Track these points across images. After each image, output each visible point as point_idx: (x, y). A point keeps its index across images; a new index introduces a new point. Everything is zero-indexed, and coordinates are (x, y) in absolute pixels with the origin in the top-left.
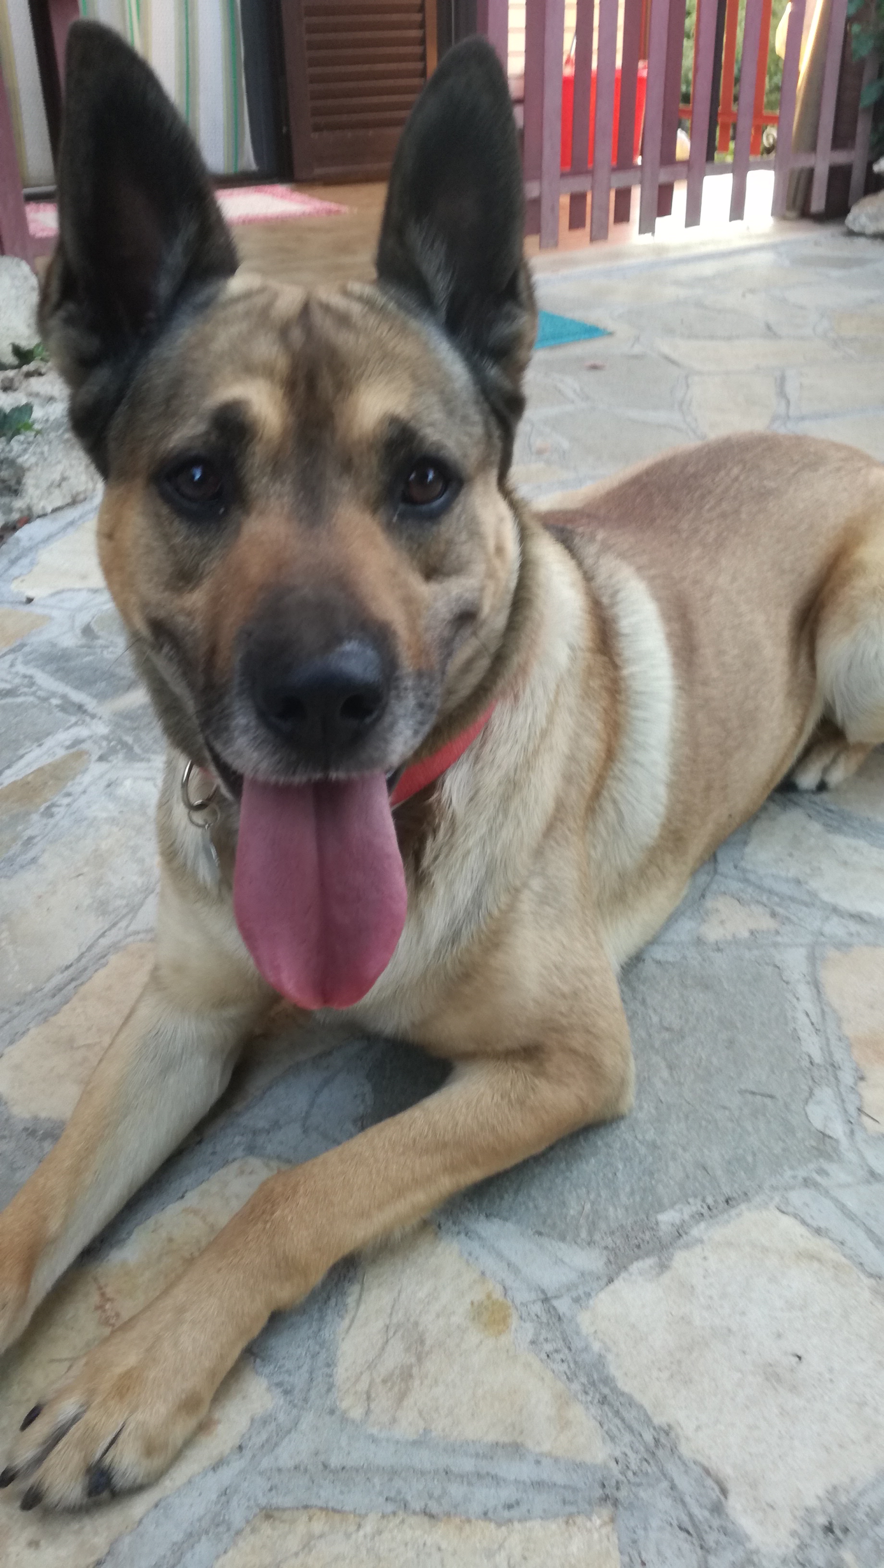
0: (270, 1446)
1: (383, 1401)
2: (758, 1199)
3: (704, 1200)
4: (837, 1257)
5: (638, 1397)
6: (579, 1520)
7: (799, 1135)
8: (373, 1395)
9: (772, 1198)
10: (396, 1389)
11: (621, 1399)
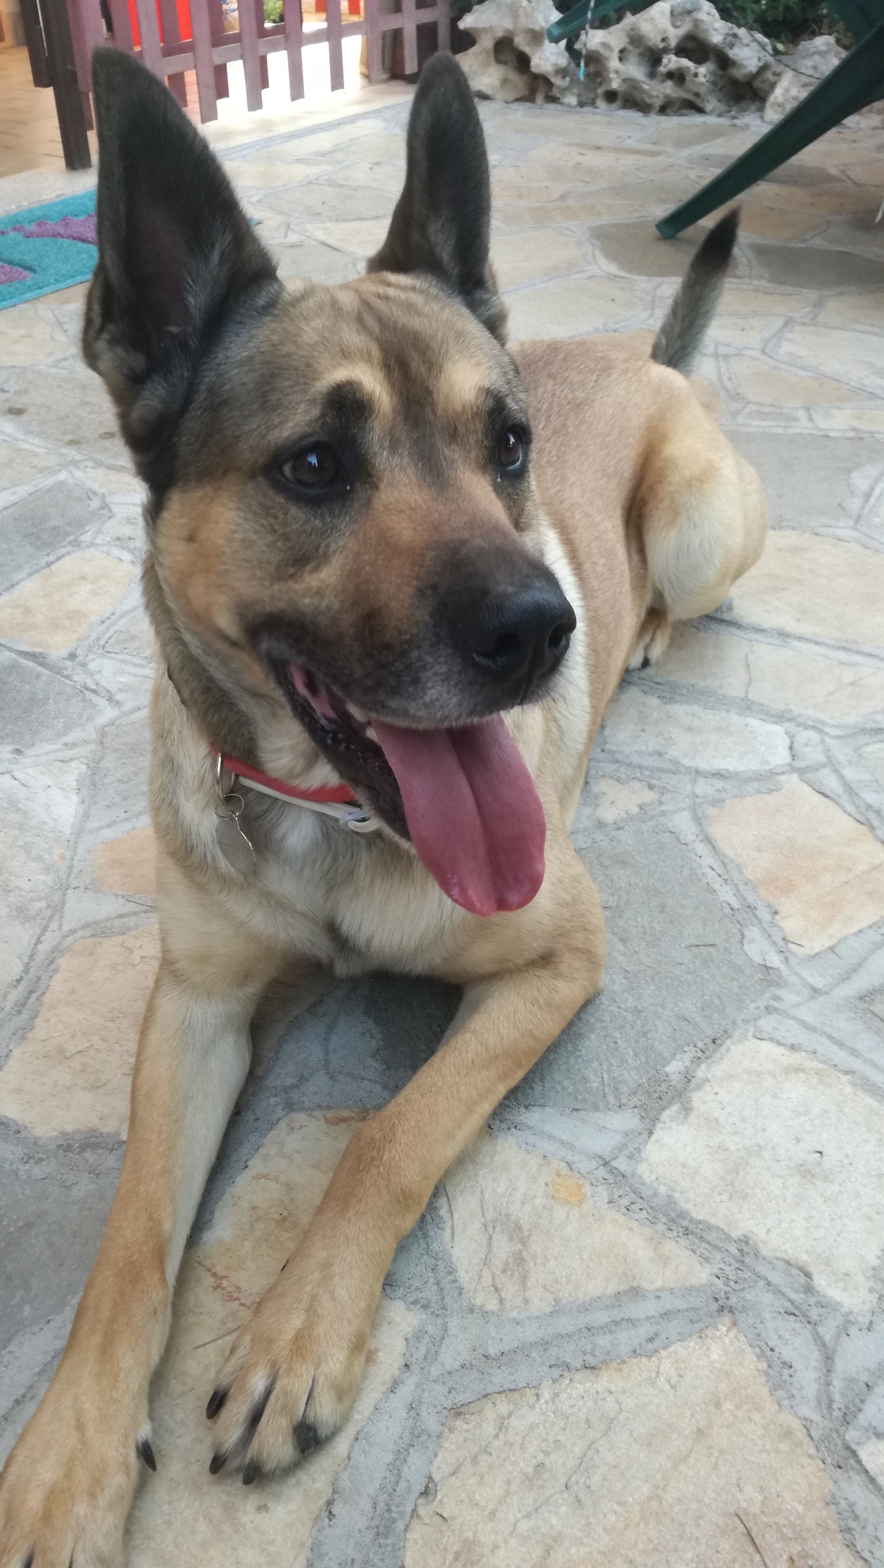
0: (432, 1355)
1: (510, 1289)
2: (737, 1034)
3: (695, 1046)
4: (815, 1064)
5: (713, 1221)
6: (709, 1332)
7: (748, 972)
8: (500, 1286)
9: (748, 1030)
10: (517, 1274)
11: (701, 1226)
